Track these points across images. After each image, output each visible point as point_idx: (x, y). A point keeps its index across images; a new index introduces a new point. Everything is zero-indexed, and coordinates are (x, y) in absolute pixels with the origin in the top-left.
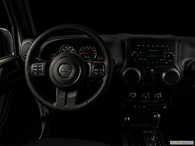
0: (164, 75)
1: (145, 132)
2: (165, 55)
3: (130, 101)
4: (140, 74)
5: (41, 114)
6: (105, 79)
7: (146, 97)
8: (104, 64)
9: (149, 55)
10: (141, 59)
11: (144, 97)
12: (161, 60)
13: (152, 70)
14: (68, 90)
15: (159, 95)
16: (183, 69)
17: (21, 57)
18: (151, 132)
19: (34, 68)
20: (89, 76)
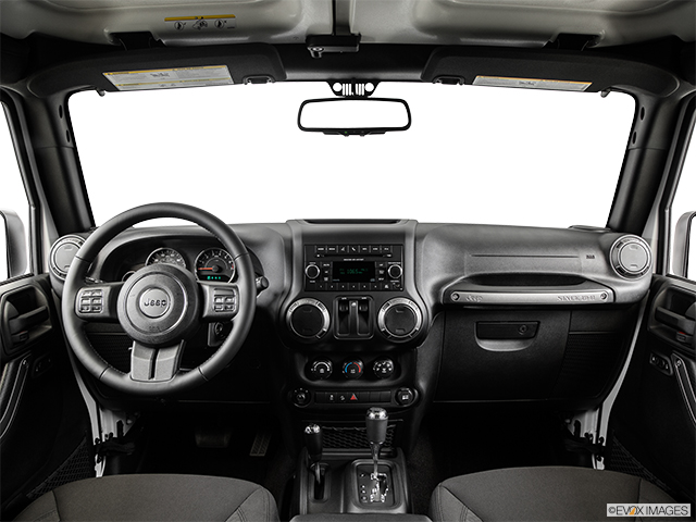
0: (382, 314)
1: (357, 463)
2: (381, 268)
3: (318, 383)
4: (326, 314)
5: (96, 435)
6: (238, 321)
7: (353, 371)
8: (236, 288)
9: (346, 271)
10: (326, 279)
11: (349, 371)
12: (373, 280)
13: (354, 304)
14: (157, 346)
15: (385, 366)
16: (430, 301)
17: (48, 278)
18: (371, 462)
19: (84, 298)
20: (206, 314)
